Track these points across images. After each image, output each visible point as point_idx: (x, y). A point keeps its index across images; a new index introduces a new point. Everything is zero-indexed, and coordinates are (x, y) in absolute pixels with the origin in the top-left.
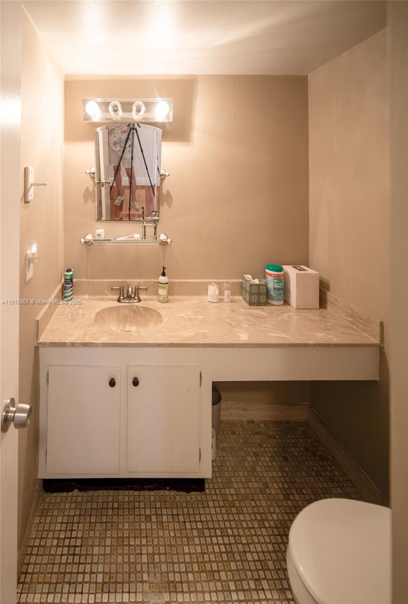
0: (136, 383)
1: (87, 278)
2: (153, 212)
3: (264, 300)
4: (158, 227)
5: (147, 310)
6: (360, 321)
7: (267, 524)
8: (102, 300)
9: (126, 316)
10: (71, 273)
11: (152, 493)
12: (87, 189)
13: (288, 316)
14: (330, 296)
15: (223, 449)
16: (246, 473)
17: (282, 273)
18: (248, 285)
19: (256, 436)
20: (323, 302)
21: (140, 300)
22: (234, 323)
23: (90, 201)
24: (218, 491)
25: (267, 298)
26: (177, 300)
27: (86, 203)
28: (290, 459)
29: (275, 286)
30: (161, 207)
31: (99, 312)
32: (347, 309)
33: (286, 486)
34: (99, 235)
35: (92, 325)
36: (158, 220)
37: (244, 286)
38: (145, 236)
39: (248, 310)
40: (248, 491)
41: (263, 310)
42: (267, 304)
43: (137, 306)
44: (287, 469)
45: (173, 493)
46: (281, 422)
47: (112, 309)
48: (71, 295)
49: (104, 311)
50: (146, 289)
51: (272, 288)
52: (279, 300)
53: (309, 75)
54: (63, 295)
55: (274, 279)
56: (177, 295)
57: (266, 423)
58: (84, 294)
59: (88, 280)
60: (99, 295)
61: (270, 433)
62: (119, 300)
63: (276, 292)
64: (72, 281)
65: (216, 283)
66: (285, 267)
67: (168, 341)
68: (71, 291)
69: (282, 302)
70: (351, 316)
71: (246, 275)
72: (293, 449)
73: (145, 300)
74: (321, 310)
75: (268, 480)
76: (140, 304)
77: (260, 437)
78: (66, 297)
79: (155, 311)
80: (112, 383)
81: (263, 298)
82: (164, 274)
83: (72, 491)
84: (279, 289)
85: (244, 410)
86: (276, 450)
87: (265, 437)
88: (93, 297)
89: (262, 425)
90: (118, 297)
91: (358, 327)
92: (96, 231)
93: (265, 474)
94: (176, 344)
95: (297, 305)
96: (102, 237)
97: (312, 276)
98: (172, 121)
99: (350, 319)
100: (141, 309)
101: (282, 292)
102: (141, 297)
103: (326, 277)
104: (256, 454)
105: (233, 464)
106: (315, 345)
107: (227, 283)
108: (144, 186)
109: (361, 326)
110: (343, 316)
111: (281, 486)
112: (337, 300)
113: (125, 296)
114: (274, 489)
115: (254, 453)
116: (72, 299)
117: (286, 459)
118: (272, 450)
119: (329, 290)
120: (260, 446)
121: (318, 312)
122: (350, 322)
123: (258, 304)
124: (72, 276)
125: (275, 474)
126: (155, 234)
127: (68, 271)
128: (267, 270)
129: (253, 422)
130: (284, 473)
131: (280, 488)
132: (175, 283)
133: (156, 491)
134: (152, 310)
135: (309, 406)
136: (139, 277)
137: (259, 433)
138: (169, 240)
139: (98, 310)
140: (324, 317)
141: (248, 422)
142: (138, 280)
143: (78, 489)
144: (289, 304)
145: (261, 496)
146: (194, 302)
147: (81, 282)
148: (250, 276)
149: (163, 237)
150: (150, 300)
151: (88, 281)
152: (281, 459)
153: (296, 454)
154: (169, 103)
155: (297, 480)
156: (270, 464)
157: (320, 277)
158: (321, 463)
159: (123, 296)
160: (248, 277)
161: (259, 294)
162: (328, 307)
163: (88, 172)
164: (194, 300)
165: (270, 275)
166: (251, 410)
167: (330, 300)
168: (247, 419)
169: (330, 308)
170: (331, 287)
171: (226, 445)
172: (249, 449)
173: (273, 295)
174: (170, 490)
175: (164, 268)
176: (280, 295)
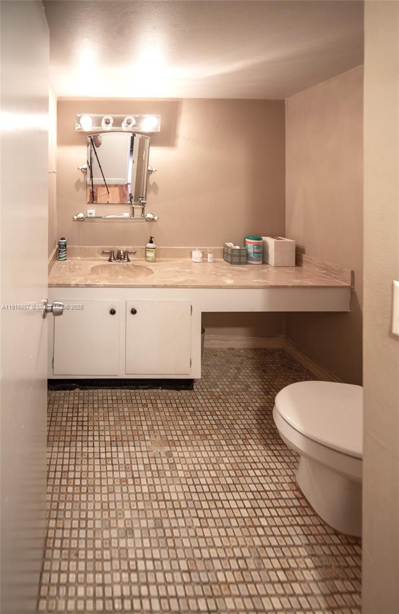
0: (134, 312)
1: (79, 245)
2: (140, 197)
3: (245, 261)
4: (145, 208)
5: (137, 267)
6: (333, 272)
7: (250, 409)
8: (94, 260)
9: (117, 272)
10: (65, 241)
11: (146, 391)
12: (79, 180)
13: (268, 271)
14: (305, 257)
15: (207, 365)
16: (229, 380)
17: (261, 241)
18: (229, 250)
19: (237, 358)
20: (298, 262)
21: (129, 260)
22: (219, 275)
23: (81, 190)
24: (205, 390)
25: (247, 259)
26: (163, 261)
27: (77, 190)
28: (268, 371)
29: (255, 251)
30: (147, 194)
31: (94, 267)
32: (322, 265)
33: (266, 387)
34: (90, 214)
35: (90, 274)
36: (145, 203)
37: (226, 251)
38: (133, 214)
39: (229, 267)
40: (232, 390)
41: (244, 267)
42: (246, 263)
43: (127, 265)
44: (266, 377)
45: (164, 391)
46: (259, 349)
47: (105, 266)
48: (65, 256)
49: (97, 267)
50: (135, 253)
51: (252, 252)
52: (258, 260)
53: (286, 99)
54: (57, 257)
55: (254, 246)
56: (163, 257)
57: (245, 350)
58: (77, 256)
59: (80, 246)
60: (90, 257)
61: (249, 356)
62: (110, 260)
63: (256, 255)
64: (66, 246)
65: (199, 249)
66: (264, 238)
67: (162, 284)
68: (66, 253)
69: (261, 262)
70: (325, 269)
71: (228, 242)
72: (271, 365)
73: (134, 261)
74: (297, 267)
75: (249, 383)
76: (129, 263)
77: (241, 358)
78: (59, 258)
79: (145, 267)
80: (113, 312)
81: (243, 259)
82: (151, 242)
83: (74, 389)
84: (258, 253)
85: (225, 340)
86: (255, 366)
87: (245, 358)
88: (85, 259)
89: (242, 351)
90: (109, 258)
91: (331, 276)
92: (88, 211)
93: (247, 380)
94: (170, 285)
95: (275, 264)
96: (93, 215)
97: (289, 243)
98: (159, 131)
99: (323, 272)
100: (131, 266)
101: (261, 255)
102: (130, 258)
103: (301, 244)
104: (237, 369)
105: (217, 374)
106: (293, 287)
107: (210, 249)
108: (117, 185)
109: (334, 275)
110: (317, 270)
111: (261, 387)
112: (312, 260)
113: (116, 258)
114: (255, 388)
115: (235, 367)
116: (65, 259)
117: (264, 371)
118: (251, 366)
119: (304, 253)
120: (241, 363)
121: (294, 268)
122: (324, 274)
123: (240, 263)
124: (66, 242)
125: (255, 380)
126: (143, 213)
127: (61, 239)
128: (247, 240)
129: (233, 349)
130: (264, 380)
131: (261, 389)
132: (161, 249)
133: (149, 390)
134: (142, 267)
135: (285, 338)
136: (128, 244)
137: (239, 356)
138: (156, 218)
139: (93, 266)
140: (300, 271)
141: (229, 349)
142: (126, 247)
143: (79, 388)
144: (267, 264)
145: (244, 393)
146: (180, 262)
147: (74, 248)
148: (232, 244)
149: (149, 216)
150: (139, 260)
151: (80, 248)
152: (261, 371)
153: (274, 368)
154: (158, 118)
155: (276, 383)
156: (251, 374)
157: (296, 245)
158: (296, 374)
159: (114, 257)
160: (230, 244)
161: (240, 256)
162: (303, 265)
163: (80, 168)
164: (180, 261)
165: (251, 243)
166: (231, 341)
167: (306, 260)
168: (228, 347)
169: (305, 266)
170: (306, 252)
171: (210, 363)
172: (231, 366)
173: (253, 257)
174: (162, 389)
175: (151, 238)
176: (259, 257)
